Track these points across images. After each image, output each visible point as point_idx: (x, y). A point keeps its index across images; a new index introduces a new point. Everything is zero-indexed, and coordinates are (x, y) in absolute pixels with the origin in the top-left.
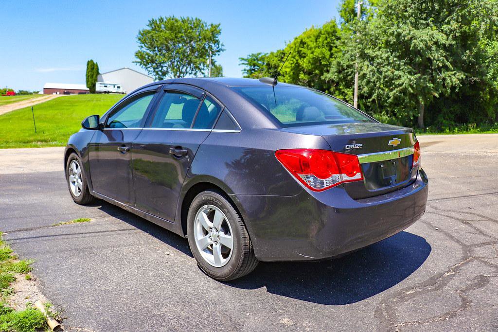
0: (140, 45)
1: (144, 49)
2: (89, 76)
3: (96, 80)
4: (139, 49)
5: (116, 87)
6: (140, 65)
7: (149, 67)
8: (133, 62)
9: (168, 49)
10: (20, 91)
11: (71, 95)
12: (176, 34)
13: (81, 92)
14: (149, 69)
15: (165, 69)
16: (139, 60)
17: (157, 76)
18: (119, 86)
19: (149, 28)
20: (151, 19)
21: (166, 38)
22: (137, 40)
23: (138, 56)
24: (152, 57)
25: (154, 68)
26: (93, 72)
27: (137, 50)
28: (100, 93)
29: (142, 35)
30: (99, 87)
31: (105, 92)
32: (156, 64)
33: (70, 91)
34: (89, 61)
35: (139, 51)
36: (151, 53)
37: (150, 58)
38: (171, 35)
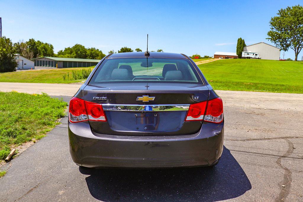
0: (271, 27)
1: (274, 30)
2: (238, 48)
3: (243, 50)
4: (271, 30)
5: (255, 54)
6: (271, 41)
7: (277, 42)
8: (266, 39)
9: (291, 29)
10: (205, 56)
11: (229, 59)
12: (298, 18)
13: (235, 57)
14: (277, 43)
15: (288, 42)
16: (271, 37)
17: (282, 48)
18: (256, 54)
19: (278, 16)
20: (280, 9)
21: (290, 21)
22: (270, 24)
23: (269, 34)
24: (279, 35)
25: (281, 43)
26: (241, 45)
27: (269, 31)
28: (245, 58)
29: (274, 21)
30: (244, 55)
31: (248, 58)
32: (282, 39)
33: (229, 57)
34: (239, 39)
35: (270, 31)
36: (279, 32)
37: (278, 36)
38: (294, 19)
